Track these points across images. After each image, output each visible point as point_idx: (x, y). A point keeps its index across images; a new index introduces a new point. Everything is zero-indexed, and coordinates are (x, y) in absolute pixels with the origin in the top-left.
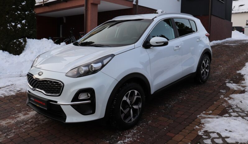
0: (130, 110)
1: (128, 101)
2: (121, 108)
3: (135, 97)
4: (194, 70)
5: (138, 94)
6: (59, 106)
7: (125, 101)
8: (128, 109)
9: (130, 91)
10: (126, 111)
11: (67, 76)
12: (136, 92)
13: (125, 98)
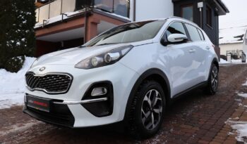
0: (151, 115)
1: (149, 102)
2: (142, 110)
3: (157, 99)
4: (206, 79)
5: (159, 96)
6: (66, 106)
7: (146, 102)
8: (149, 113)
9: (151, 91)
10: (147, 115)
11: (76, 67)
12: (157, 93)
13: (146, 98)
